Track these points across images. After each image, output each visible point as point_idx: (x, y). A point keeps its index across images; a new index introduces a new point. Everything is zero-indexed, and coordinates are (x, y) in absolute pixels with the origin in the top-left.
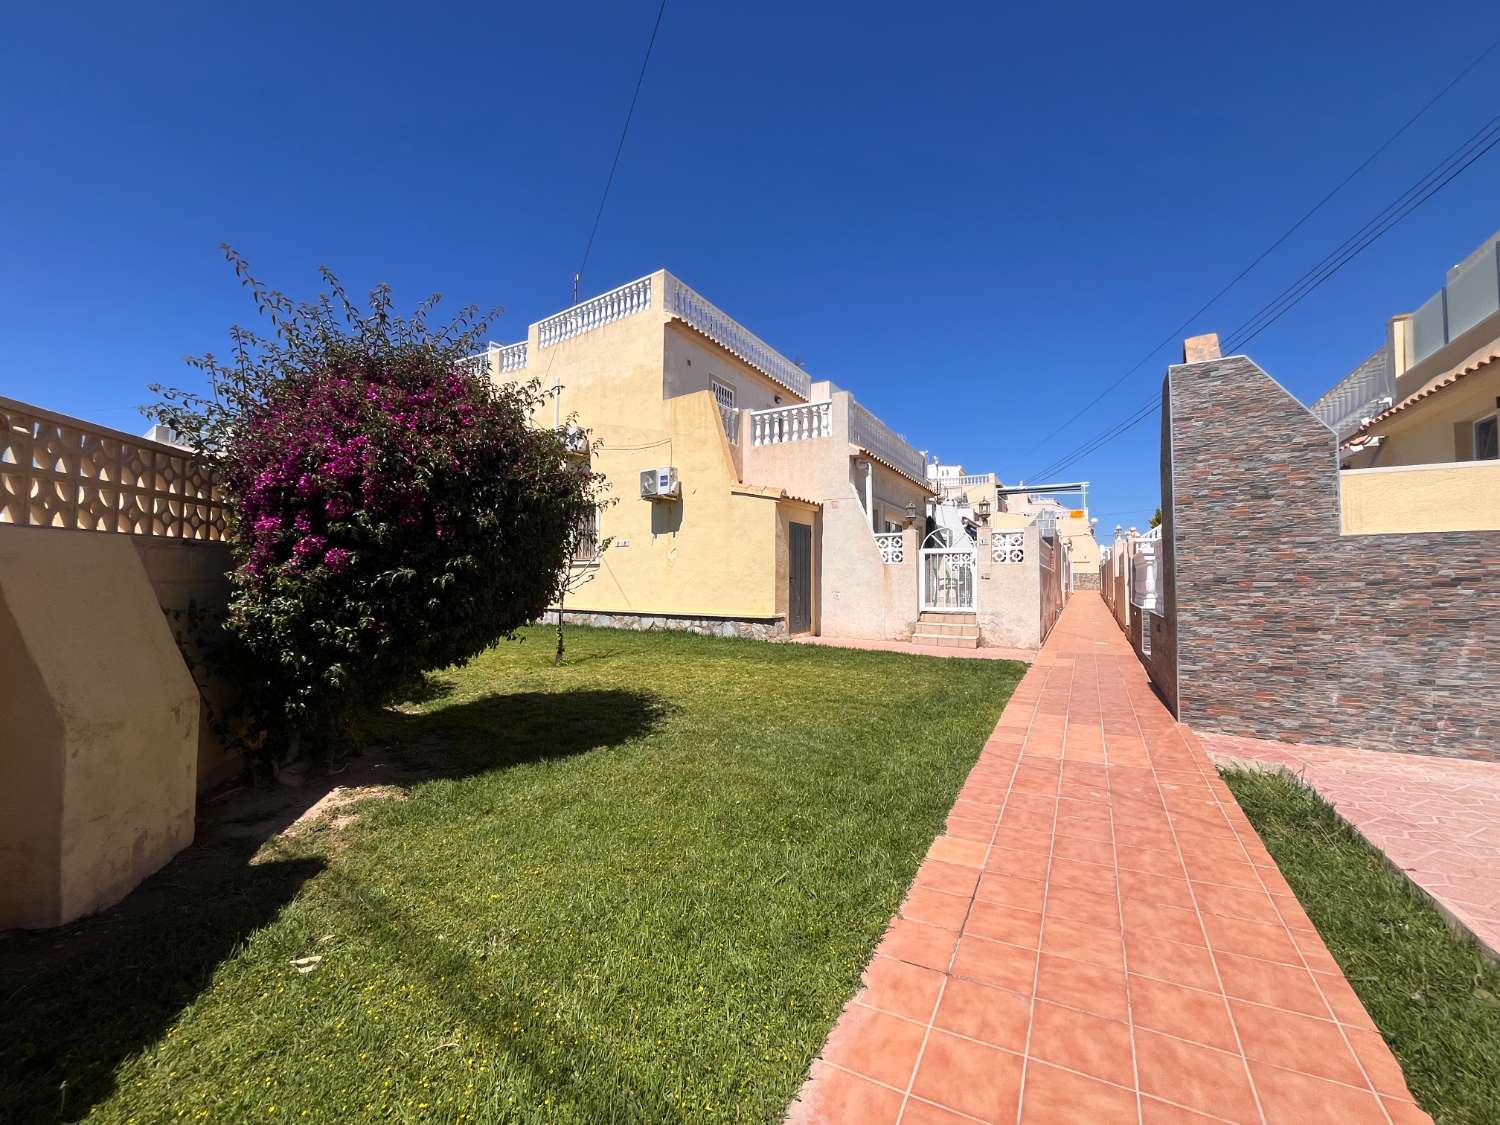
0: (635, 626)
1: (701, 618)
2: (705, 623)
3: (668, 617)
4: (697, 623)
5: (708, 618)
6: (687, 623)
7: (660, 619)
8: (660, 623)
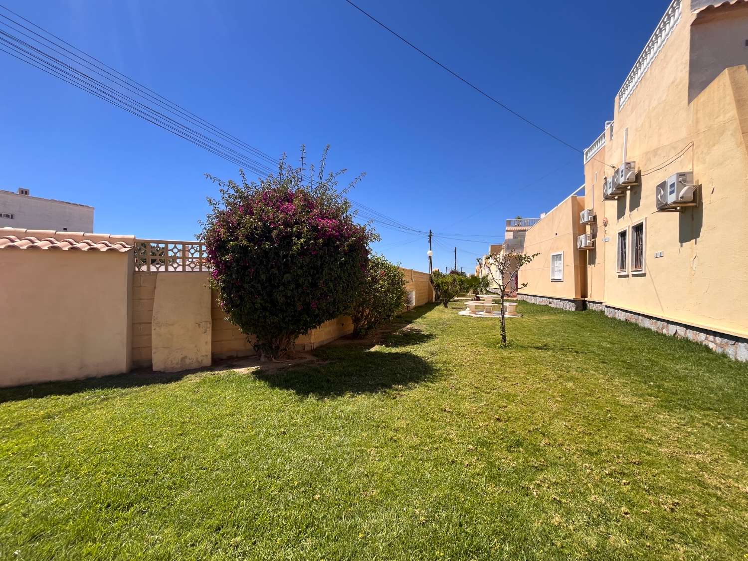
0: (665, 331)
1: (715, 334)
2: (718, 339)
3: (687, 327)
4: (711, 338)
5: (722, 335)
6: (702, 337)
7: (682, 328)
8: (681, 331)
